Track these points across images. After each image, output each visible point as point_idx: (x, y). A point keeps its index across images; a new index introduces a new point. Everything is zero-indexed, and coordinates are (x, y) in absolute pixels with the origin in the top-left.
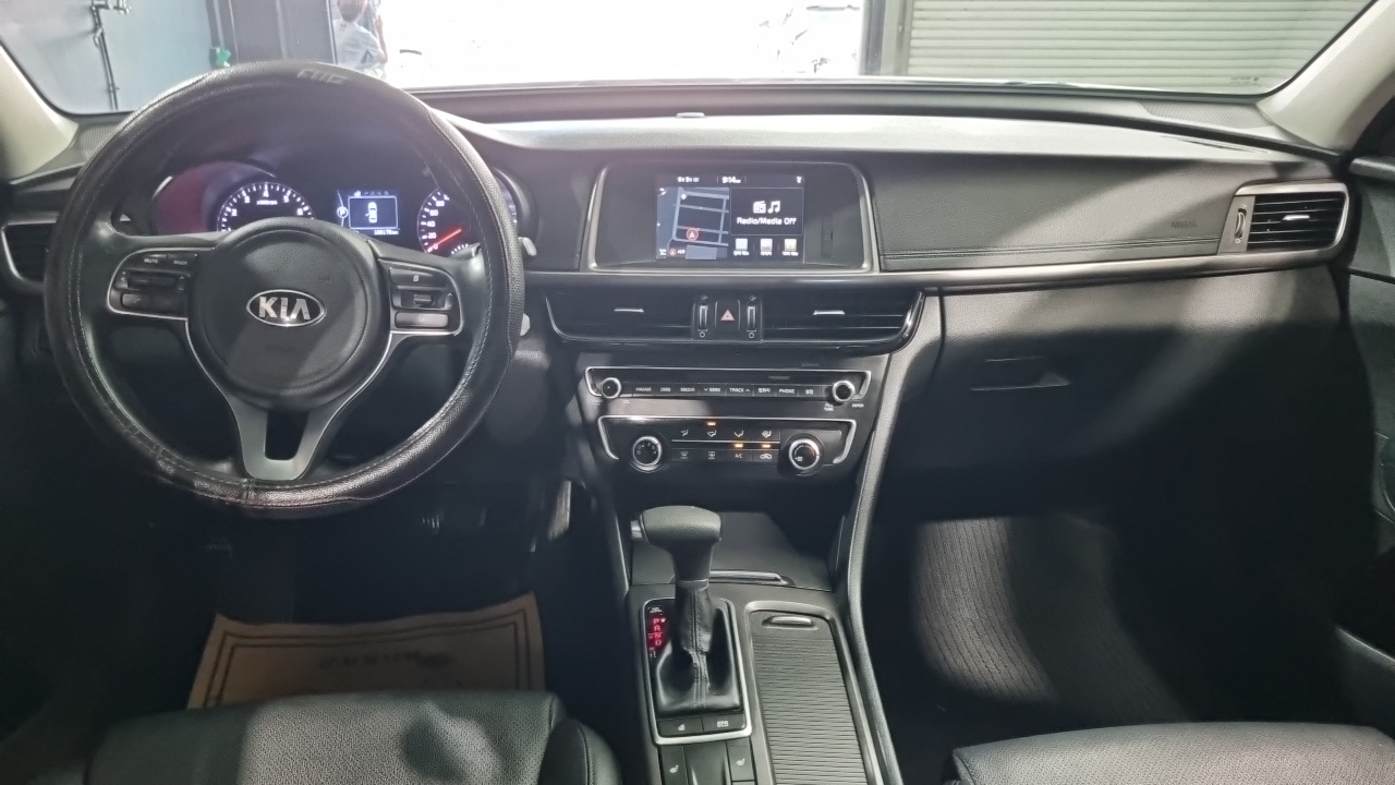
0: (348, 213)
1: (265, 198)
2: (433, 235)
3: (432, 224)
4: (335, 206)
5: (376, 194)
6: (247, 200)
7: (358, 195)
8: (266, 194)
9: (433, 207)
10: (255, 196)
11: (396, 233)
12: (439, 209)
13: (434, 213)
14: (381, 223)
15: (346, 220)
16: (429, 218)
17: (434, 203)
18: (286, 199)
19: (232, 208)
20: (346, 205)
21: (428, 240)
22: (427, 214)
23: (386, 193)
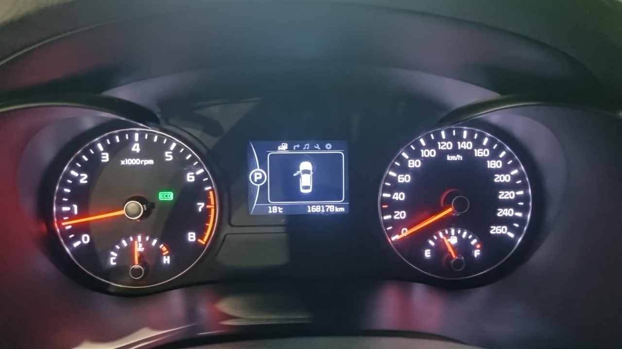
0: (267, 177)
1: (134, 155)
2: (401, 215)
3: (399, 196)
4: (245, 167)
5: (312, 148)
6: (106, 157)
7: (283, 148)
8: (136, 148)
9: (404, 169)
10: (119, 150)
11: (342, 209)
12: (414, 172)
13: (404, 179)
14: (321, 193)
15: (263, 188)
16: (396, 187)
17: (404, 162)
18: (169, 156)
19: (79, 171)
20: (263, 165)
21: (391, 222)
22: (394, 180)
23: (329, 146)
